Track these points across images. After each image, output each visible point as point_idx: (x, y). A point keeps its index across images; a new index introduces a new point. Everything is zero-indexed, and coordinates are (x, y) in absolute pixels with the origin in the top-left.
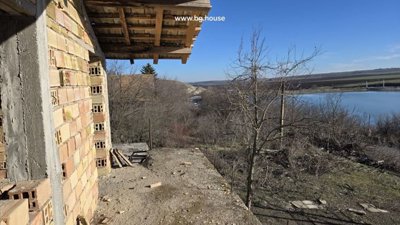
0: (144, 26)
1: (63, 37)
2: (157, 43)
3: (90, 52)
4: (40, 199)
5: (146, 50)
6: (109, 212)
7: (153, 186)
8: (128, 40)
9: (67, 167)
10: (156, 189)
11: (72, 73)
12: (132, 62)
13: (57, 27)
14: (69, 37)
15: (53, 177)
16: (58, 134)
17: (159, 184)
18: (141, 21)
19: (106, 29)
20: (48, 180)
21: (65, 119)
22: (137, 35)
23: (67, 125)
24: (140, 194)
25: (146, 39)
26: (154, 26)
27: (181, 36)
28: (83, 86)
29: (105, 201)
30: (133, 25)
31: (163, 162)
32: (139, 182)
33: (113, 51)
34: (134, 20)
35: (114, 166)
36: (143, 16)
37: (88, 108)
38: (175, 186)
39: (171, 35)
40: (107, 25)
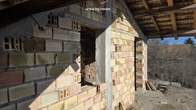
0: (166, 21)
1: (119, 33)
2: (175, 29)
3: (135, 37)
4: (101, 89)
5: (168, 33)
6: (137, 107)
7: (162, 103)
8: (158, 29)
9: (115, 81)
10: (163, 105)
11: (122, 47)
12: (162, 39)
13: (116, 30)
14: (123, 33)
15: (108, 83)
16: (112, 69)
17: (166, 103)
18: (164, 19)
19: (147, 26)
20: (106, 84)
21: (116, 64)
22: (163, 26)
23: (118, 66)
24: (154, 104)
25: (168, 27)
26: (170, 21)
27: (191, 23)
28: (129, 51)
29: (137, 102)
30: (160, 22)
31: (174, 93)
32: (156, 99)
33: (151, 35)
34: (160, 19)
35: (147, 89)
36: (165, 17)
37: (131, 60)
38: (175, 106)
39: (184, 24)
40: (148, 24)
